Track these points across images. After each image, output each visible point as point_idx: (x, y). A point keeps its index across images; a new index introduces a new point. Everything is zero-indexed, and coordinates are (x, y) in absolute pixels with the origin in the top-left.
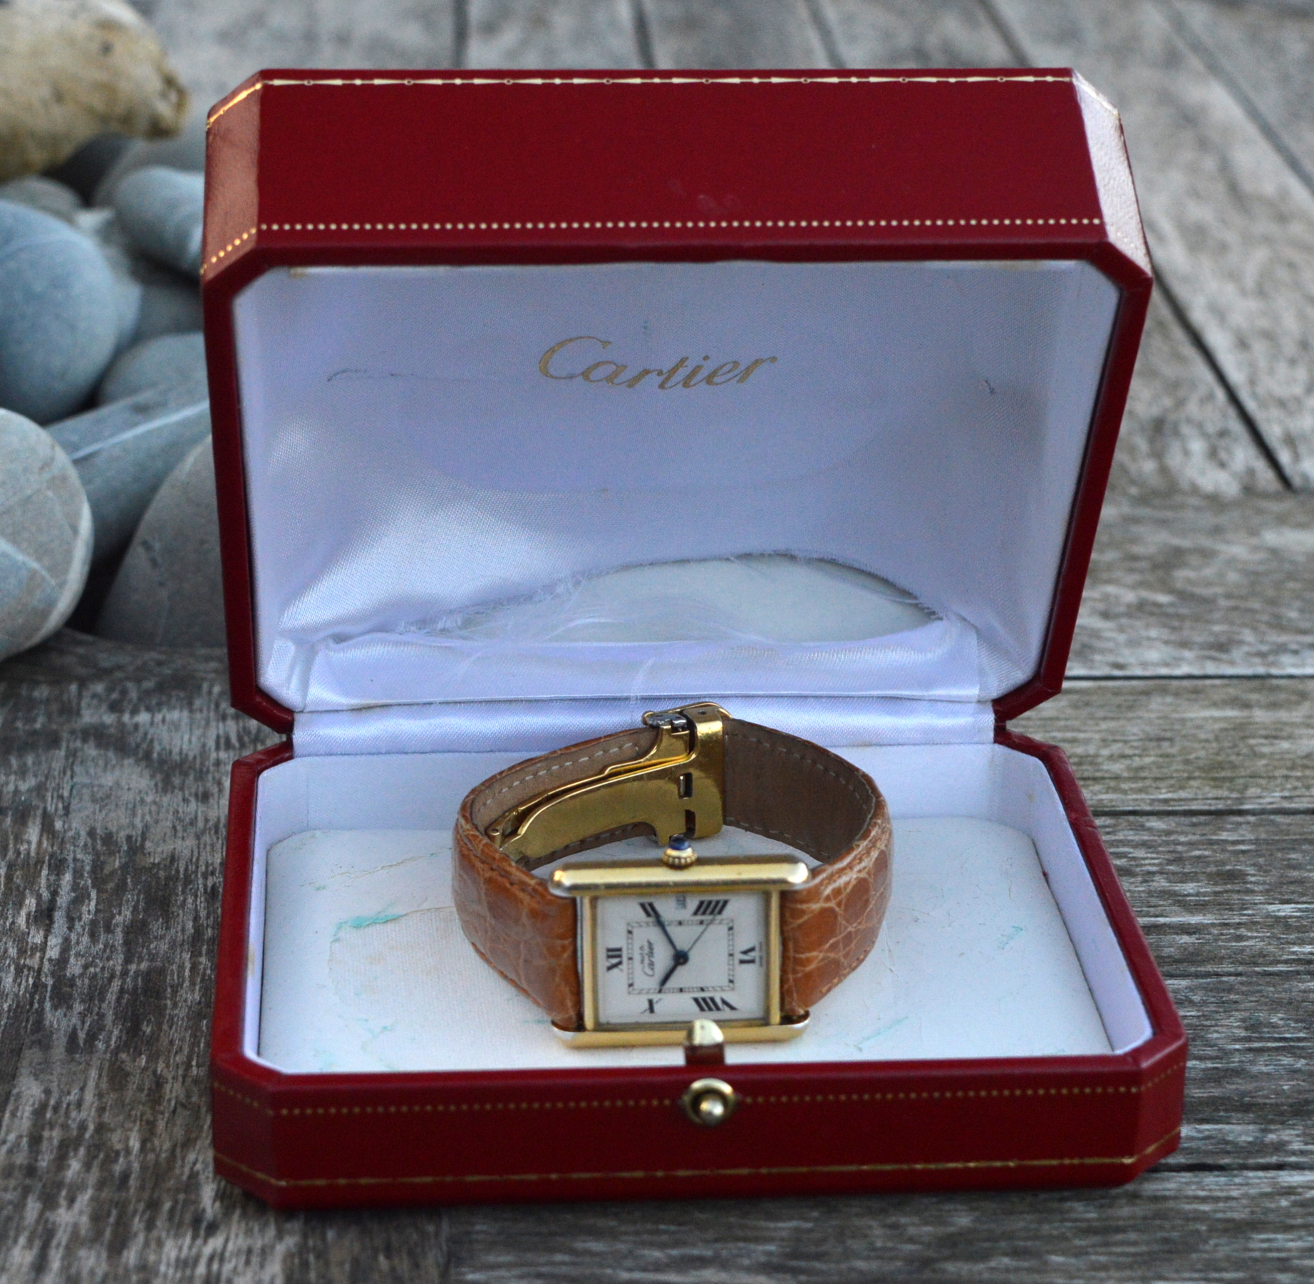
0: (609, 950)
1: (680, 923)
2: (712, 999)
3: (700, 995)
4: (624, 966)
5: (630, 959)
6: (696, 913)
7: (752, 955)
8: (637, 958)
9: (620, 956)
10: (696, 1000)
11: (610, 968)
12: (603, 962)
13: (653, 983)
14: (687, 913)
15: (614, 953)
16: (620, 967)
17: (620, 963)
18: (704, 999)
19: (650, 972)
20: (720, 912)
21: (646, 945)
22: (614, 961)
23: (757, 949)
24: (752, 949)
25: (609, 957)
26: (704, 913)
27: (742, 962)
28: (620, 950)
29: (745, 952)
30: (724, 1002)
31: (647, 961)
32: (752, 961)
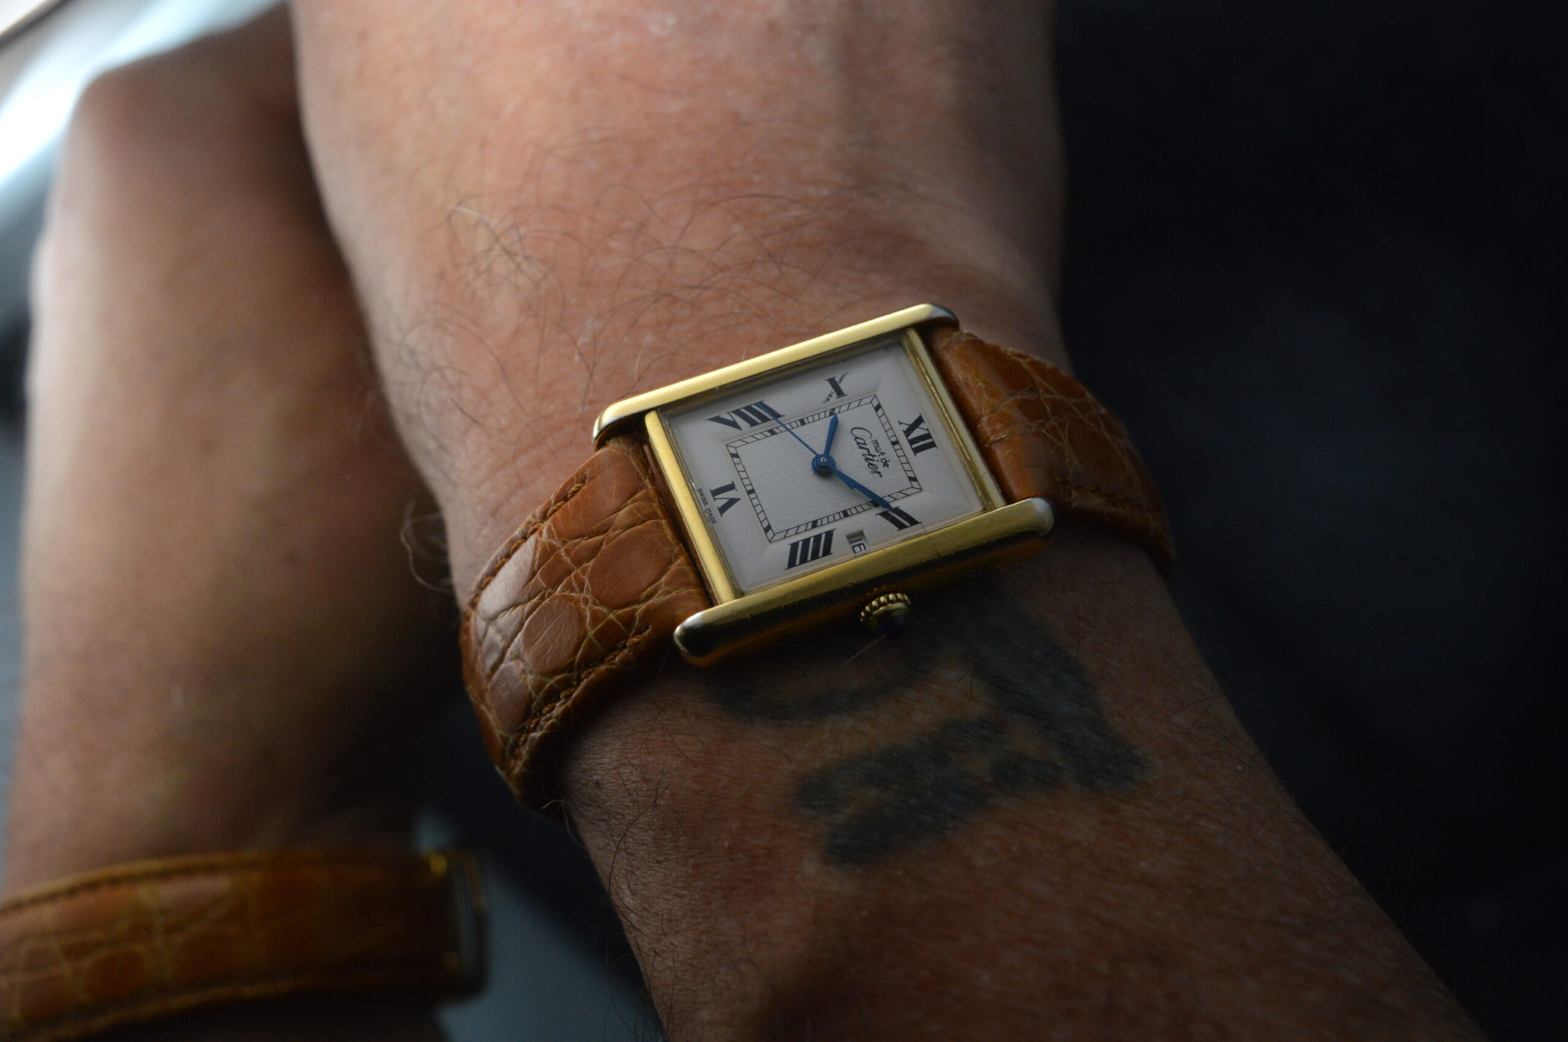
0: (932, 445)
1: (846, 514)
2: (753, 423)
3: (772, 424)
4: (900, 431)
5: (895, 443)
6: (829, 535)
7: (721, 503)
8: (885, 445)
9: (912, 442)
10: (776, 416)
11: (919, 421)
12: (933, 425)
13: (847, 419)
14: (842, 529)
15: (923, 443)
16: (905, 427)
17: (907, 433)
18: (765, 419)
19: (857, 432)
20: (794, 546)
21: (882, 469)
22: (917, 433)
23: (716, 513)
24: (723, 510)
25: (928, 436)
26: (818, 538)
27: (731, 487)
28: (916, 451)
29: (732, 502)
30: (734, 424)
31: (870, 446)
32: (715, 493)
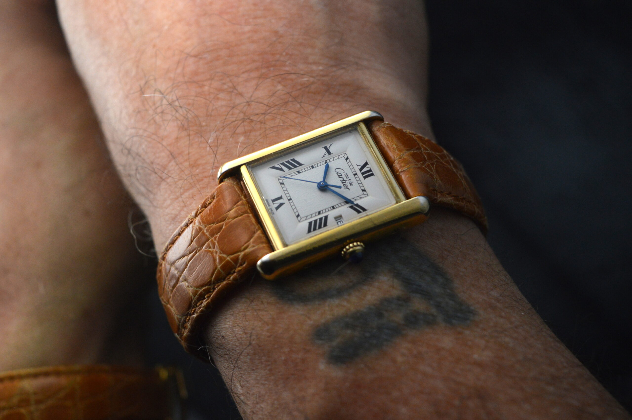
0: (372, 175)
1: (333, 208)
2: (290, 169)
3: (299, 168)
4: (357, 169)
5: (355, 174)
6: (326, 217)
7: (276, 205)
8: (351, 176)
9: (363, 174)
10: (300, 164)
11: (366, 164)
12: (373, 165)
13: (333, 165)
14: (332, 214)
15: (368, 174)
16: (360, 167)
17: (361, 170)
18: (295, 167)
19: (337, 170)
20: (310, 223)
21: (349, 186)
22: (365, 169)
23: (274, 210)
24: (277, 208)
25: (370, 171)
26: (321, 219)
27: (280, 198)
28: (365, 178)
29: (281, 204)
30: (281, 169)
31: (344, 176)
32: (274, 201)
